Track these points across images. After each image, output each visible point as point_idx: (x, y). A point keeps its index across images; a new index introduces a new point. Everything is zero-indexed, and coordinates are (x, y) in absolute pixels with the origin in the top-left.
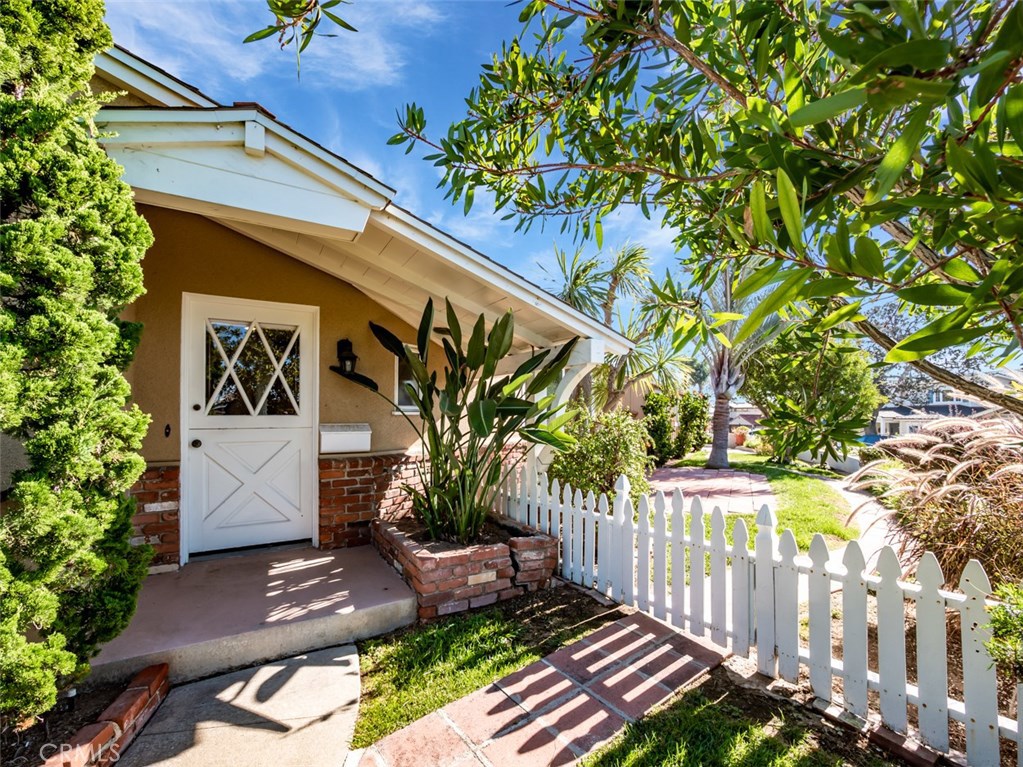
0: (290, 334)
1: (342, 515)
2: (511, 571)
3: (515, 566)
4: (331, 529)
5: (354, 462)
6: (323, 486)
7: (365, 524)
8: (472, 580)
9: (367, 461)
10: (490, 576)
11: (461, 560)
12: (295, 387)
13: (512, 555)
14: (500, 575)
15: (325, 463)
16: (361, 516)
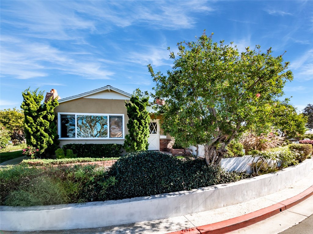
0: (156, 123)
1: (163, 147)
2: (184, 152)
3: (185, 152)
4: (161, 149)
5: (164, 140)
6: (160, 143)
7: (166, 148)
8: (179, 153)
9: (166, 140)
10: (182, 153)
11: (178, 150)
12: (156, 130)
13: (185, 151)
14: (183, 153)
15: (160, 140)
16: (165, 147)
